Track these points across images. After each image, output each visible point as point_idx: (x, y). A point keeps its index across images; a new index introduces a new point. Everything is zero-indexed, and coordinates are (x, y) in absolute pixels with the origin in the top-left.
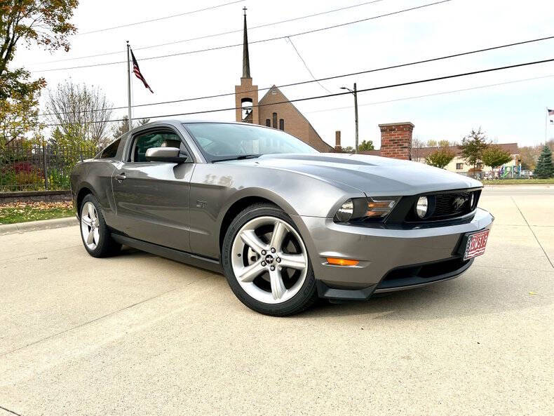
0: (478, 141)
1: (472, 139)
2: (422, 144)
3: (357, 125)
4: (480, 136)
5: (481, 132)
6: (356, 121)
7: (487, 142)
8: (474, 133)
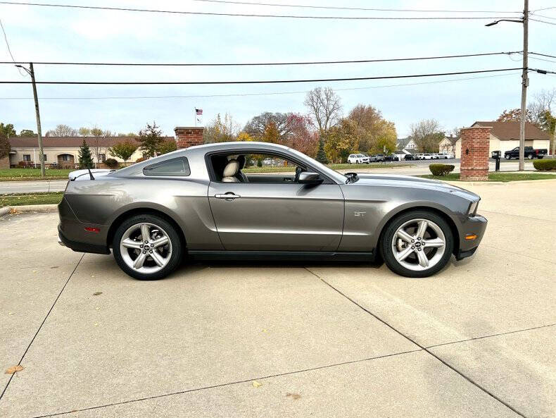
0: (154, 135)
1: (149, 132)
2: (74, 132)
3: (37, 110)
4: (157, 130)
5: (156, 126)
6: (37, 106)
7: (162, 135)
8: (149, 127)
